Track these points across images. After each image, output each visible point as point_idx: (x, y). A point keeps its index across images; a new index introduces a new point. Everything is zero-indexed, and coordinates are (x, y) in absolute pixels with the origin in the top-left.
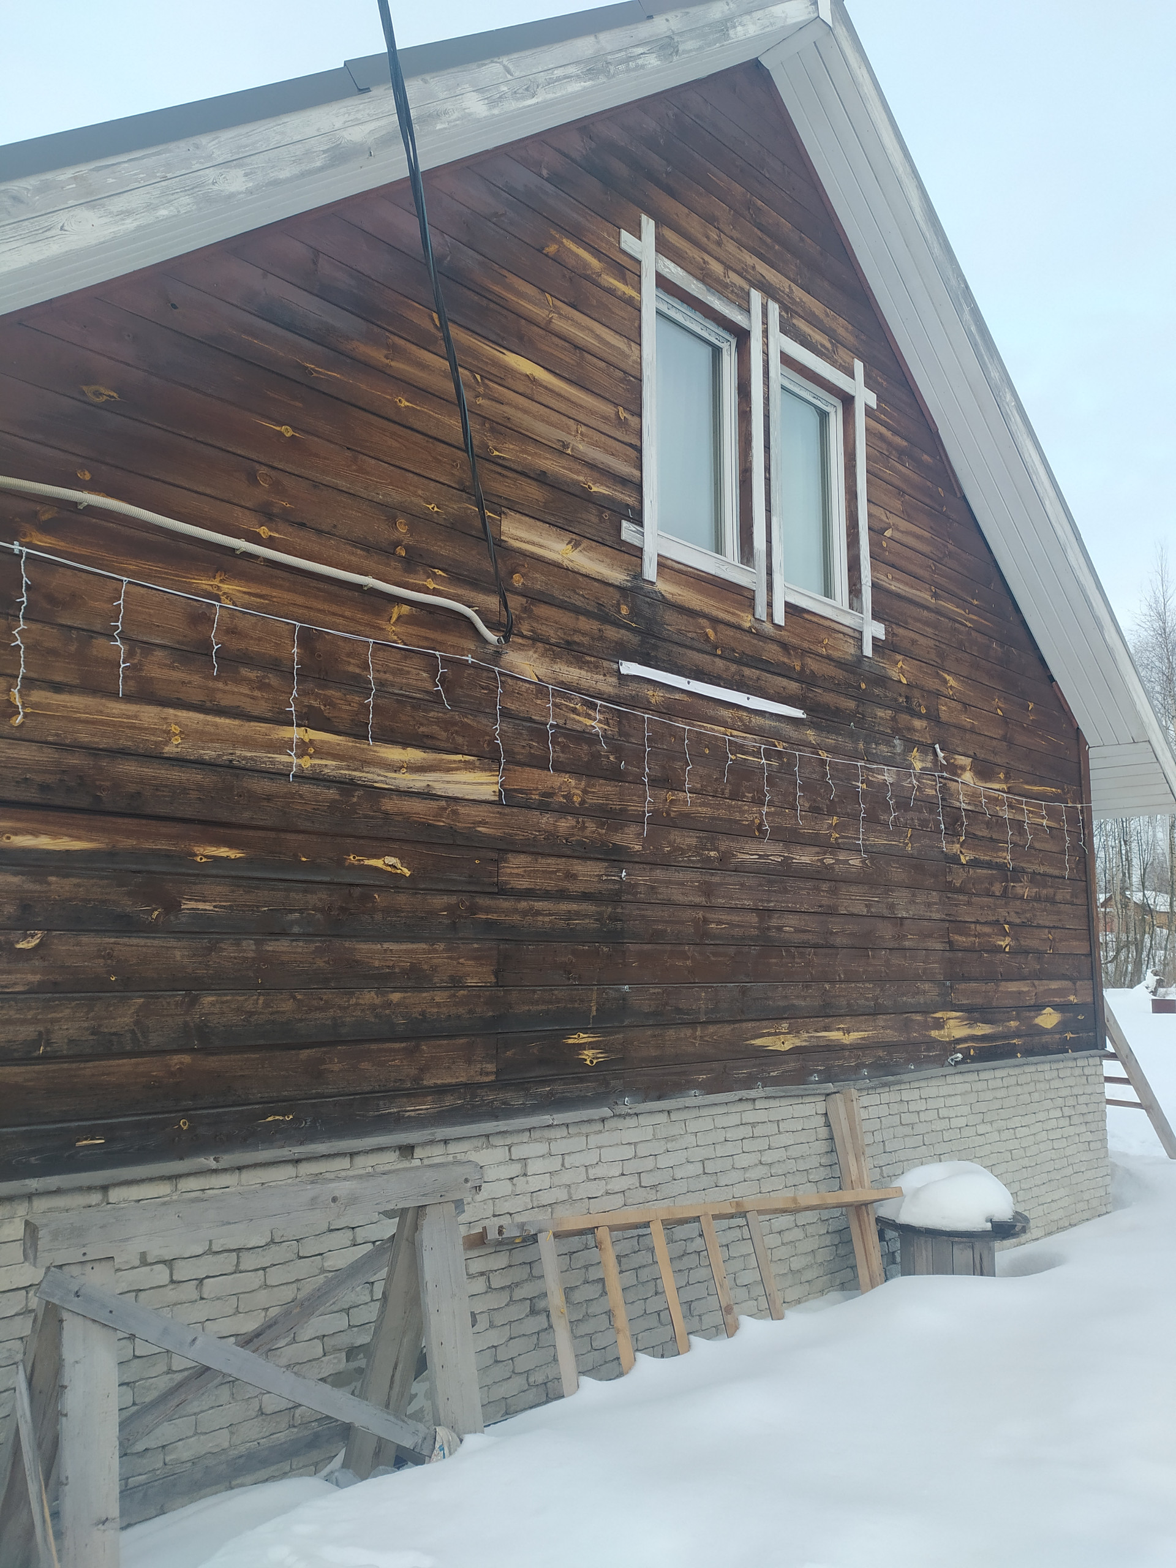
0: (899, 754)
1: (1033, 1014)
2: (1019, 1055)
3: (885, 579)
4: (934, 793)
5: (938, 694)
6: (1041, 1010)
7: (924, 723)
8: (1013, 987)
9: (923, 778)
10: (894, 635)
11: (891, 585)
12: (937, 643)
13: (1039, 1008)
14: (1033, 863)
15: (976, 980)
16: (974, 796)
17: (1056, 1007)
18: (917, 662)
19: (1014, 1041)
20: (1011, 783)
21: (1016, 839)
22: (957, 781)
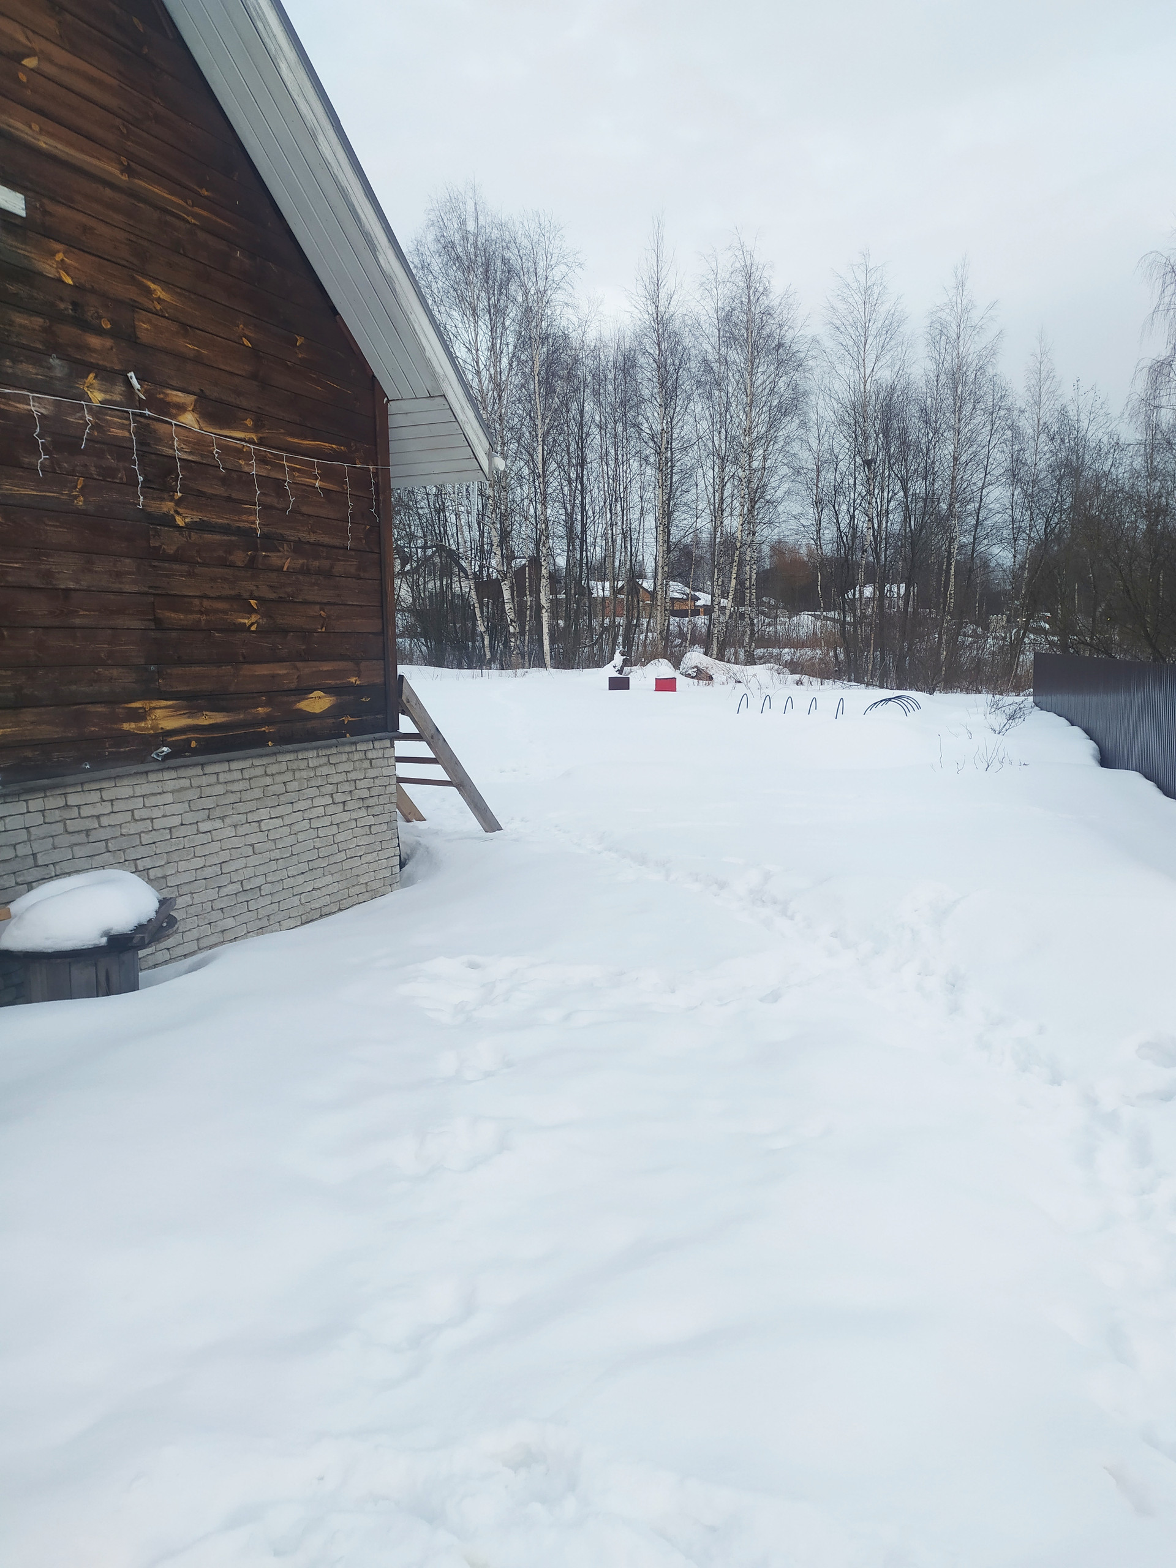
0: (60, 379)
1: (293, 698)
2: (270, 743)
3: (27, 129)
4: (127, 434)
5: (134, 306)
6: (306, 694)
7: (109, 343)
8: (263, 670)
9: (107, 414)
10: (45, 213)
11: (38, 140)
12: (133, 238)
13: (303, 692)
14: (299, 530)
15: (200, 663)
16: (199, 444)
17: (327, 690)
18: (93, 258)
19: (264, 729)
20: (265, 433)
21: (271, 500)
22: (171, 423)
